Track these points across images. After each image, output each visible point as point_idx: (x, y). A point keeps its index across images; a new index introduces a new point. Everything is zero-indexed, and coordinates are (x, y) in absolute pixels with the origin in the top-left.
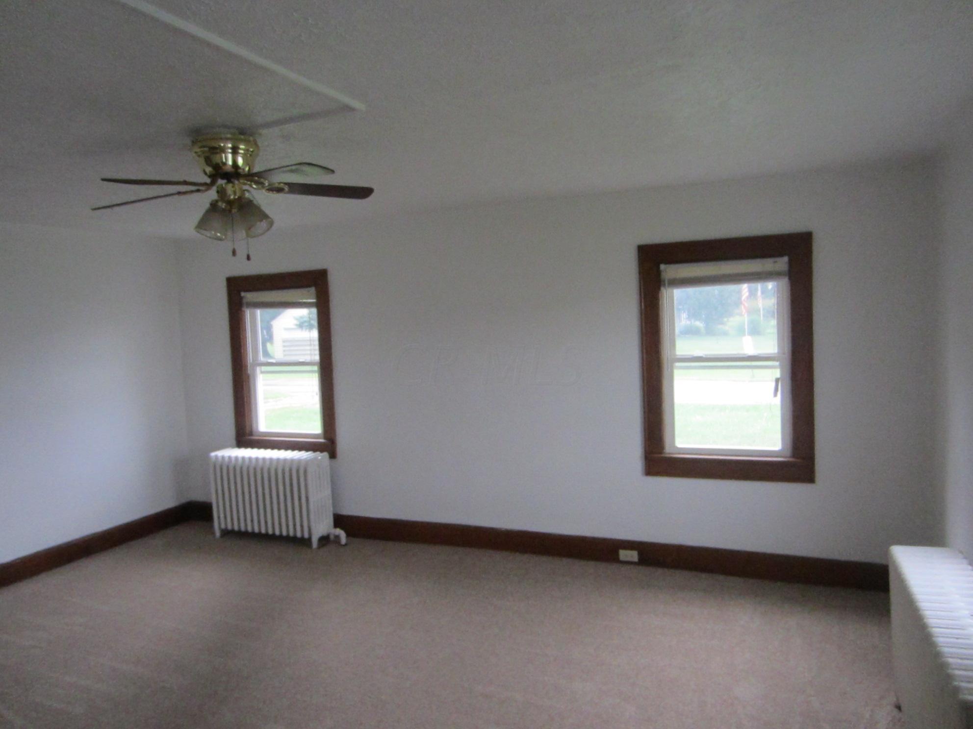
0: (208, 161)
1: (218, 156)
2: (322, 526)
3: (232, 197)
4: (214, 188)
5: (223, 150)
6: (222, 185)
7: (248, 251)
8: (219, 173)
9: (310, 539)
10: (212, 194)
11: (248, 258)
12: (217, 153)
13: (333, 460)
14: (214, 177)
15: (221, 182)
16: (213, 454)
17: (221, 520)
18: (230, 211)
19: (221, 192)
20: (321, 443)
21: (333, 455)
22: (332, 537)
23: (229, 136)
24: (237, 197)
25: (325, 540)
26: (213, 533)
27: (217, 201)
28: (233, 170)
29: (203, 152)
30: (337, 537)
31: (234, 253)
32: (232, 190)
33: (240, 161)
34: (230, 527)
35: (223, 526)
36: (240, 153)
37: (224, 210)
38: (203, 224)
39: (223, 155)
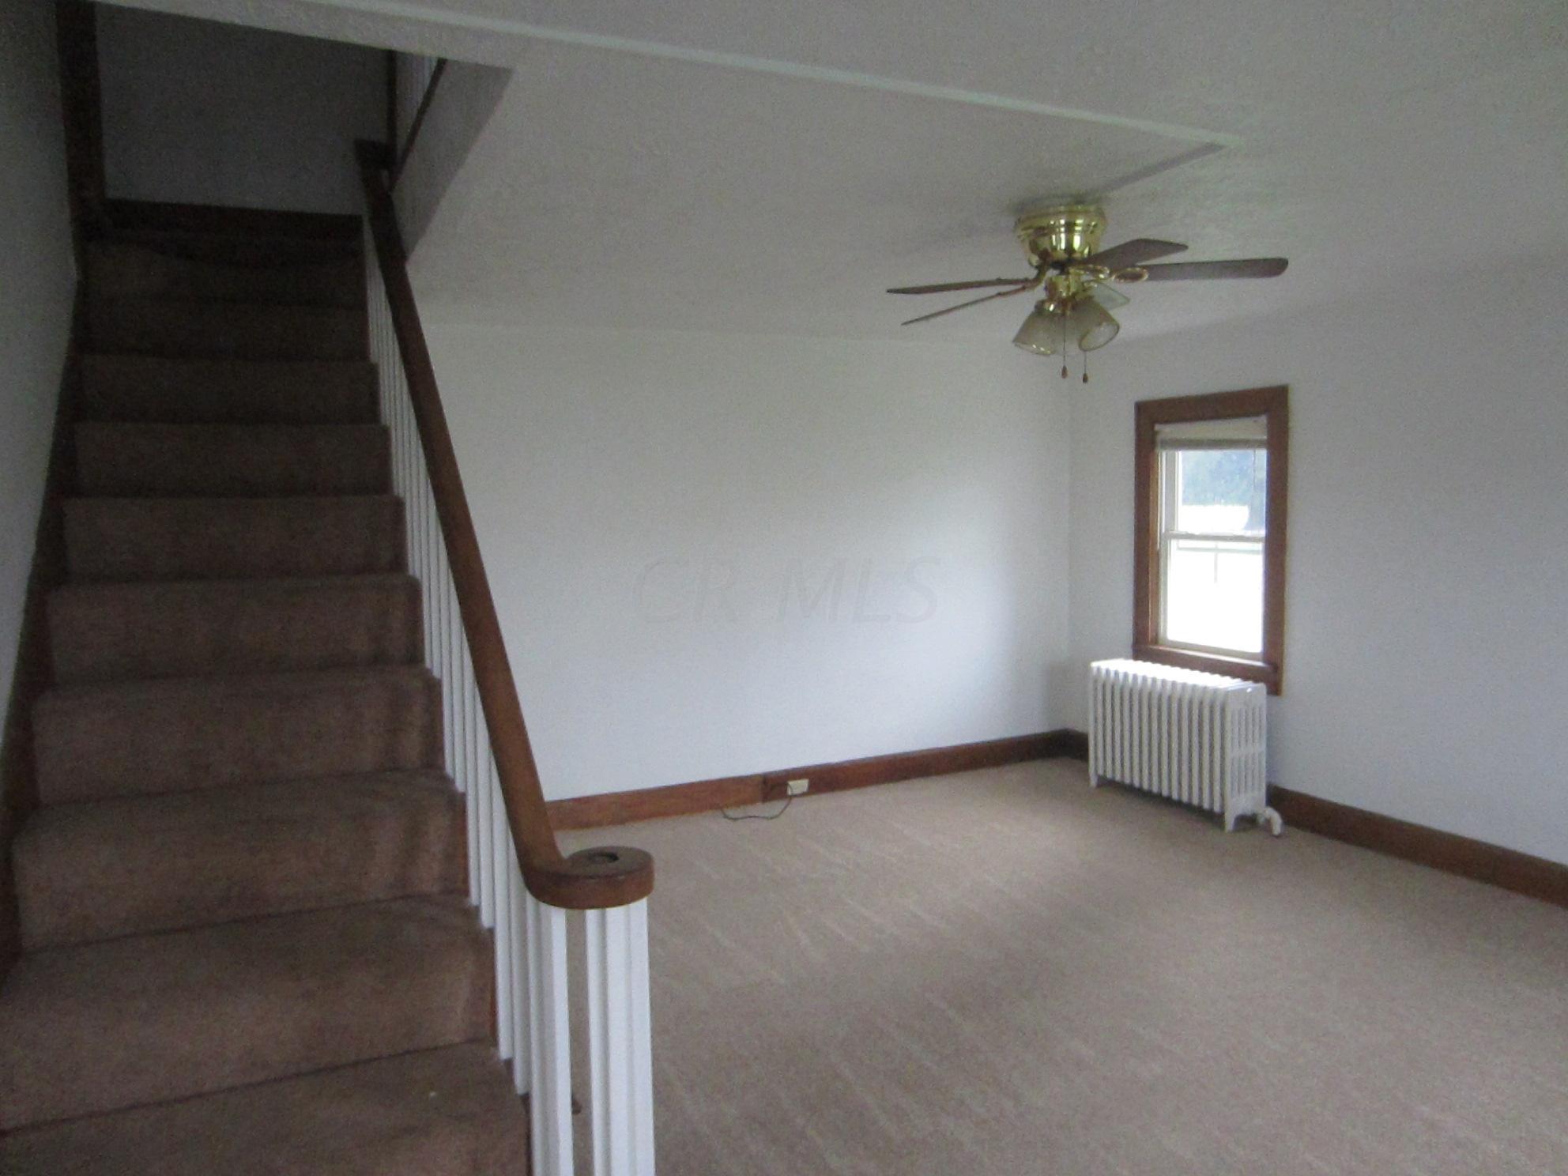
0: (1034, 248)
1: (1047, 238)
2: (1247, 799)
3: (1064, 294)
4: (1043, 285)
5: (1052, 230)
6: (1051, 279)
7: (1085, 371)
8: (1048, 260)
9: (1221, 815)
10: (1039, 293)
11: (1085, 379)
12: (1044, 235)
13: (1275, 699)
14: (1041, 270)
15: (1051, 273)
16: (1095, 665)
17: (1099, 762)
18: (1063, 314)
19: (1051, 289)
20: (1258, 668)
21: (1275, 689)
22: (1261, 820)
23: (1062, 208)
24: (1070, 294)
25: (1248, 822)
26: (1087, 779)
27: (1043, 302)
28: (1066, 256)
29: (1029, 236)
30: (1268, 822)
31: (1064, 372)
32: (1067, 285)
33: (1077, 242)
34: (1109, 775)
35: (1101, 772)
36: (1077, 231)
37: (1053, 314)
38: (1023, 337)
39: (1054, 237)
